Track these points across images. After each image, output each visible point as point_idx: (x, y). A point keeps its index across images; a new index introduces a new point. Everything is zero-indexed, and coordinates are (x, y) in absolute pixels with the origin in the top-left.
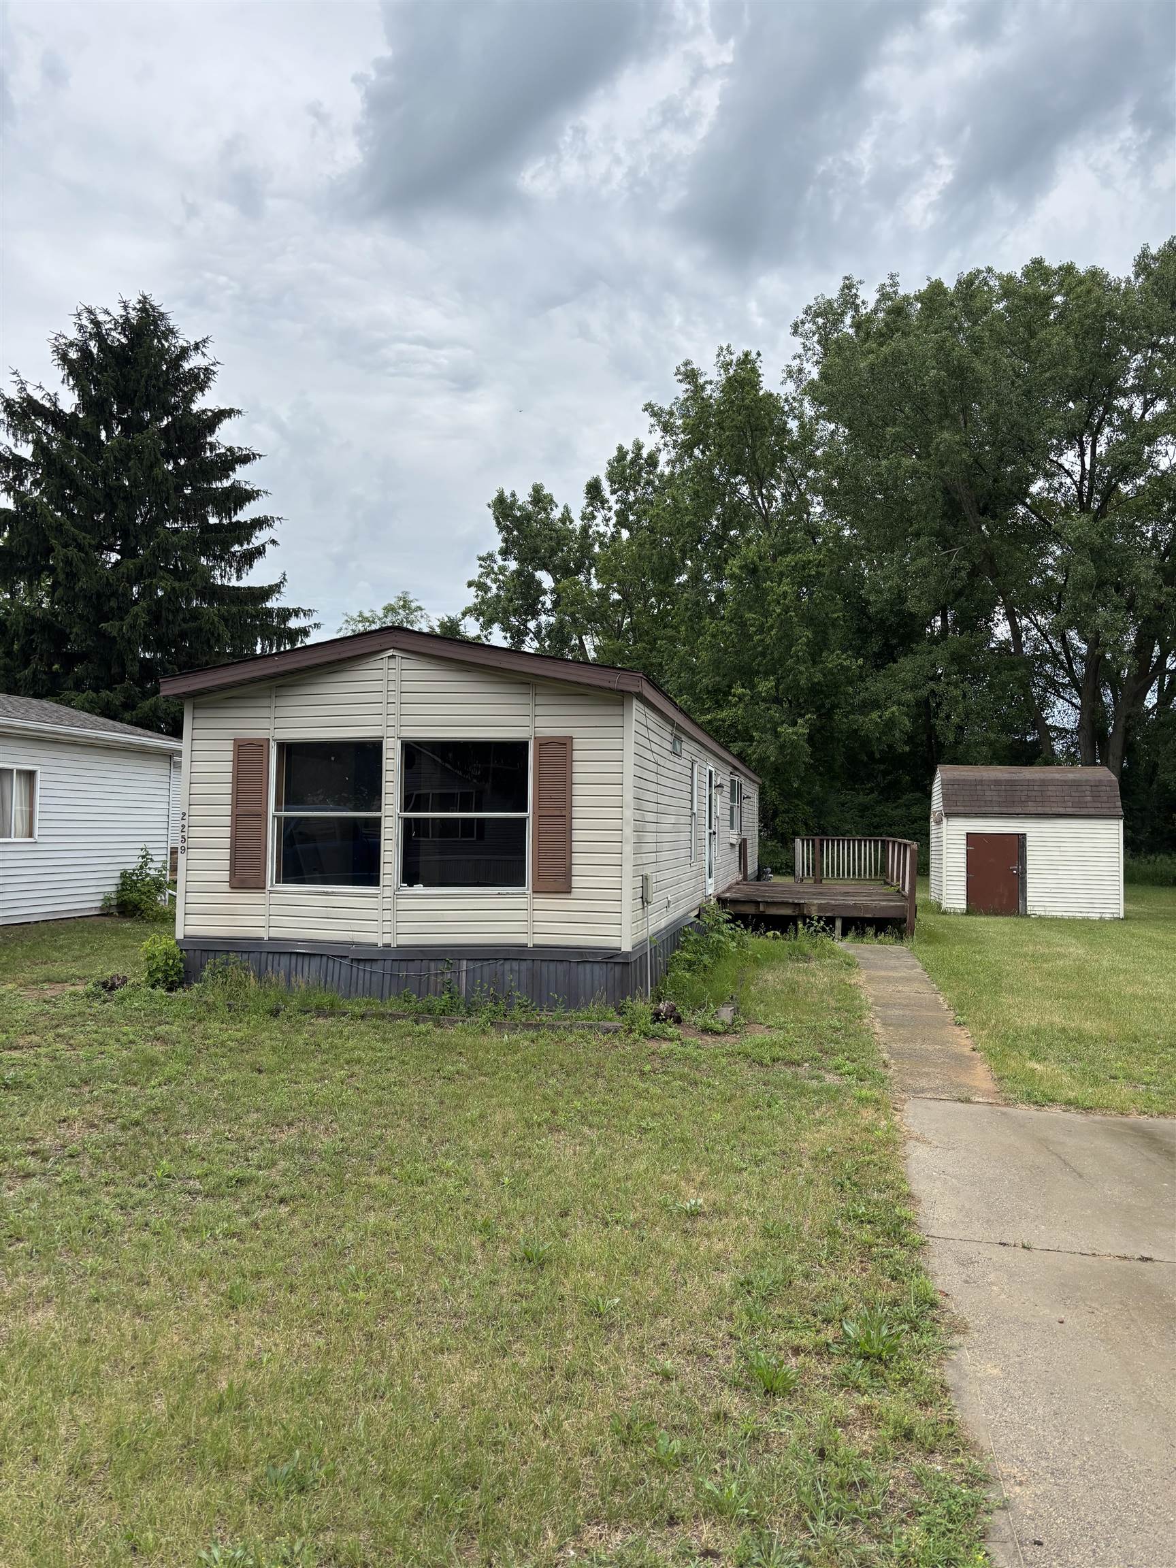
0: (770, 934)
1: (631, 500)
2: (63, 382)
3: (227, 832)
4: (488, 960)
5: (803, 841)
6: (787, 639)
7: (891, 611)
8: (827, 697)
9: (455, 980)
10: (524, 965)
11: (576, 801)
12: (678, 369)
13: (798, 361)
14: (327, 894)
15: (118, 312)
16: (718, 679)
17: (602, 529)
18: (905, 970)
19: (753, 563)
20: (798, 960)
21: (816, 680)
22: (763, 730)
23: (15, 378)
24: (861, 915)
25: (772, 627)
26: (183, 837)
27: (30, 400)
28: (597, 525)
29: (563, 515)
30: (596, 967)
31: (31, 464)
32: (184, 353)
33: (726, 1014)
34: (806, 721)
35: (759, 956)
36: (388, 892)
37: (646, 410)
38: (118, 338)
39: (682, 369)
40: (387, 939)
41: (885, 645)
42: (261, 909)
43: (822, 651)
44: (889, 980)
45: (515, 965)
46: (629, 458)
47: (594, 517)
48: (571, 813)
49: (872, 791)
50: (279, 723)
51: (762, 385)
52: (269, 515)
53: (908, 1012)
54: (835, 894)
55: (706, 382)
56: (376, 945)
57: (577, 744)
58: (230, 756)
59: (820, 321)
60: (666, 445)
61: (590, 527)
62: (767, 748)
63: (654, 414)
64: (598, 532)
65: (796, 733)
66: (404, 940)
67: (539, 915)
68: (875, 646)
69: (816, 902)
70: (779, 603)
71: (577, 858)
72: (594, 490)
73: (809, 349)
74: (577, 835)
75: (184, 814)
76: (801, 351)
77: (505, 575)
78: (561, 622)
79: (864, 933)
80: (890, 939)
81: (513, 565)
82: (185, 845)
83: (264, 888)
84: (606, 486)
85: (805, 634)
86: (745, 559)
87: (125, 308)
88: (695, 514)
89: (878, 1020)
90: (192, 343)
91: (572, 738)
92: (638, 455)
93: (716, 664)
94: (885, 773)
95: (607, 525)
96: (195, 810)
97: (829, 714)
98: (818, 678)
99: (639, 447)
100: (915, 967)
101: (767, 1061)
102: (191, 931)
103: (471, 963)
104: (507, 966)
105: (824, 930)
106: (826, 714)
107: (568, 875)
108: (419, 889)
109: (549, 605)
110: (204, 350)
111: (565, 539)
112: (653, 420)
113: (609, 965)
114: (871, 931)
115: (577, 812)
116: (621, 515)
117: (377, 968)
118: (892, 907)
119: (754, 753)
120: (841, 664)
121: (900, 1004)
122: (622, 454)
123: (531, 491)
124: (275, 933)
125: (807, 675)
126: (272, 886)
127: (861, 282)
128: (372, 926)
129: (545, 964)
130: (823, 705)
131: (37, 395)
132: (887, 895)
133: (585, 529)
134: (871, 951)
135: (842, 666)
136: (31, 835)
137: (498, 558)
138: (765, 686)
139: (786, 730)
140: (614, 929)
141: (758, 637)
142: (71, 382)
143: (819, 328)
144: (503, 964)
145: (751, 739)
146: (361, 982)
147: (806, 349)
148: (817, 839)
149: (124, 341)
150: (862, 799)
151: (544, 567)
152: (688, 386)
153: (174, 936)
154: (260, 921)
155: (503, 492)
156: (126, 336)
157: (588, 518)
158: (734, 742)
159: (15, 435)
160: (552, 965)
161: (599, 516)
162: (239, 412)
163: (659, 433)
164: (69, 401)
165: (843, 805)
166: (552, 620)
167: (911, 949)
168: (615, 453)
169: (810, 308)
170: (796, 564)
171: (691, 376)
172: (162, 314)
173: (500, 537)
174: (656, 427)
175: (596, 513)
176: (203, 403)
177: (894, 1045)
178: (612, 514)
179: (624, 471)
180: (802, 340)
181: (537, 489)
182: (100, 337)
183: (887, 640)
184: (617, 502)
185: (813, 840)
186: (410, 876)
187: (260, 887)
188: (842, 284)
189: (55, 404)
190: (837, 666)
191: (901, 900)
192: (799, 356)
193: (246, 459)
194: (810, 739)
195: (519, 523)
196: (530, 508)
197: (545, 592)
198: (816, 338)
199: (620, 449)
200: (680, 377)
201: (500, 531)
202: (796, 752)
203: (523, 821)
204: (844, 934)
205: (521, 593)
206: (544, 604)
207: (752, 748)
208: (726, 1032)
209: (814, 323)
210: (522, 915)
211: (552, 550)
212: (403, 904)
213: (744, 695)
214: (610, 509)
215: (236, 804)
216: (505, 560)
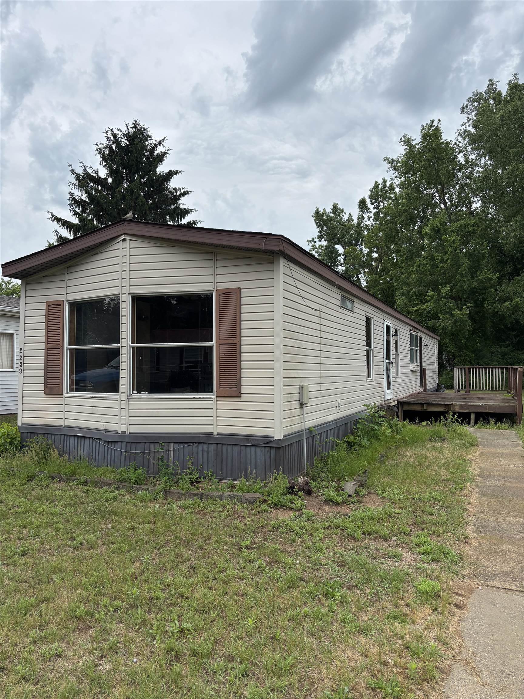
0: (424, 423)
1: (381, 207)
2: (100, 164)
3: (42, 360)
4: (188, 443)
5: (458, 369)
6: (457, 264)
7: (518, 251)
8: (480, 295)
9: (166, 457)
10: (212, 447)
11: (244, 333)
12: (401, 139)
13: (464, 127)
14: (92, 398)
15: (124, 129)
16: (421, 288)
17: (368, 223)
18: (510, 447)
19: (437, 227)
20: (435, 441)
21: (474, 286)
22: (445, 313)
23: (81, 165)
24: (487, 411)
25: (448, 259)
26: (21, 363)
27: (88, 174)
28: (365, 221)
29: (349, 218)
30: (258, 449)
31: (89, 203)
32: (155, 147)
33: (350, 487)
34: (468, 308)
35: (407, 438)
36: (124, 397)
37: (385, 160)
38: (124, 142)
39: (403, 139)
40: (124, 428)
41: (514, 268)
42: (61, 408)
43: (477, 271)
44: (495, 455)
45: (205, 446)
46: (380, 187)
47: (363, 218)
48: (240, 341)
49: (508, 346)
50: (70, 290)
51: (442, 137)
52: (195, 220)
53: (502, 483)
54: (473, 399)
55: (416, 144)
56: (117, 432)
57: (244, 293)
58: (44, 312)
59: (476, 104)
60: (396, 177)
61: (362, 223)
62: (447, 322)
63: (389, 163)
64: (366, 225)
65: (462, 314)
66: (134, 429)
67: (220, 413)
68: (509, 269)
69: (458, 403)
70: (451, 246)
71: (244, 373)
72: (362, 204)
73: (470, 120)
74: (244, 357)
75: (21, 349)
76: (466, 121)
77: (322, 250)
78: (347, 269)
79: (489, 422)
80: (504, 426)
81: (325, 243)
82: (22, 368)
83: (62, 394)
84: (368, 201)
85: (466, 263)
86: (433, 225)
87: (127, 127)
88: (408, 206)
89: (477, 490)
90: (158, 141)
91: (240, 289)
92: (384, 185)
93: (420, 281)
94: (516, 336)
95: (370, 220)
96: (28, 346)
97: (482, 304)
98: (475, 284)
99: (385, 181)
100: (518, 445)
101: (358, 535)
102: (26, 421)
103: (176, 445)
104: (200, 447)
105: (457, 421)
106: (479, 304)
107: (239, 385)
108: (145, 395)
109: (342, 261)
110: (163, 144)
111: (349, 228)
112: (389, 166)
113: (267, 449)
114: (492, 421)
115: (244, 341)
116: (377, 215)
117: (118, 447)
118: (507, 406)
119: (440, 325)
120: (487, 277)
121: (499, 476)
122: (376, 185)
123: (332, 207)
124: (68, 423)
125: (467, 284)
126: (67, 393)
127: (498, 82)
128: (116, 419)
129: (225, 447)
130: (478, 299)
131: (90, 171)
132: (505, 399)
133: (359, 224)
134: (490, 434)
135: (488, 278)
136: (12, 368)
137: (317, 240)
138: (445, 290)
139: (457, 312)
140: (269, 423)
141: (441, 265)
142: (104, 164)
143: (475, 108)
144: (197, 446)
145: (439, 318)
146: (109, 456)
147: (469, 119)
148: (467, 367)
149: (128, 143)
150: (503, 349)
151: (339, 243)
152: (406, 147)
153: (17, 424)
154: (61, 415)
155: (318, 209)
156: (129, 141)
157: (361, 218)
158: (430, 320)
159: (81, 190)
160: (230, 448)
161: (366, 216)
162: (180, 172)
163: (392, 171)
164: (103, 173)
165: (492, 353)
166: (344, 268)
167: (518, 433)
168: (373, 185)
169: (470, 98)
170: (461, 226)
171: (407, 141)
172: (145, 129)
173: (318, 230)
174: (391, 169)
175: (364, 215)
176: (162, 169)
177: (482, 517)
178: (372, 215)
179: (377, 193)
180: (466, 115)
181: (335, 206)
182: (117, 142)
183: (515, 266)
184: (374, 208)
185: (464, 369)
186: (139, 387)
187: (60, 393)
188: (488, 83)
189: (97, 174)
190: (484, 278)
191: (513, 402)
192: (465, 124)
193: (184, 194)
194: (471, 317)
195: (326, 223)
196: (332, 215)
197: (340, 255)
198: (474, 113)
199: (376, 183)
200: (402, 143)
201: (318, 227)
202: (462, 324)
203: (211, 347)
204: (476, 423)
205: (328, 256)
206: (340, 261)
207: (439, 323)
208: (344, 503)
209: (473, 106)
210: (209, 413)
211: (343, 235)
212: (133, 405)
213: (434, 295)
214: (371, 212)
215: (47, 342)
216: (320, 241)
